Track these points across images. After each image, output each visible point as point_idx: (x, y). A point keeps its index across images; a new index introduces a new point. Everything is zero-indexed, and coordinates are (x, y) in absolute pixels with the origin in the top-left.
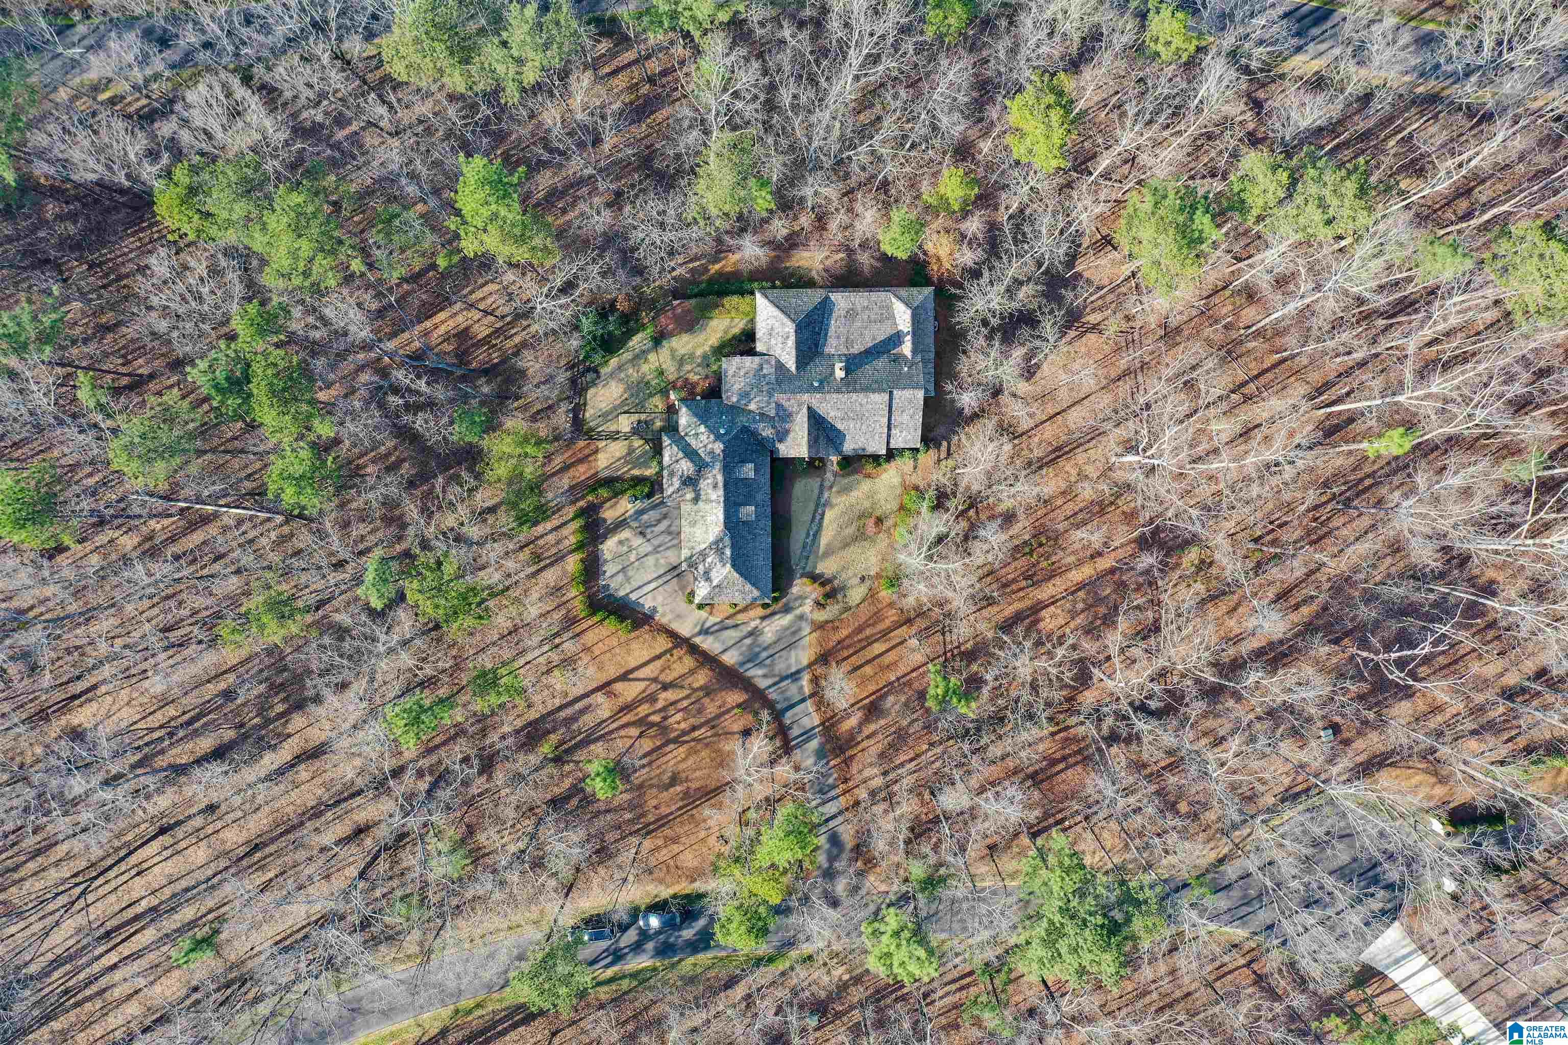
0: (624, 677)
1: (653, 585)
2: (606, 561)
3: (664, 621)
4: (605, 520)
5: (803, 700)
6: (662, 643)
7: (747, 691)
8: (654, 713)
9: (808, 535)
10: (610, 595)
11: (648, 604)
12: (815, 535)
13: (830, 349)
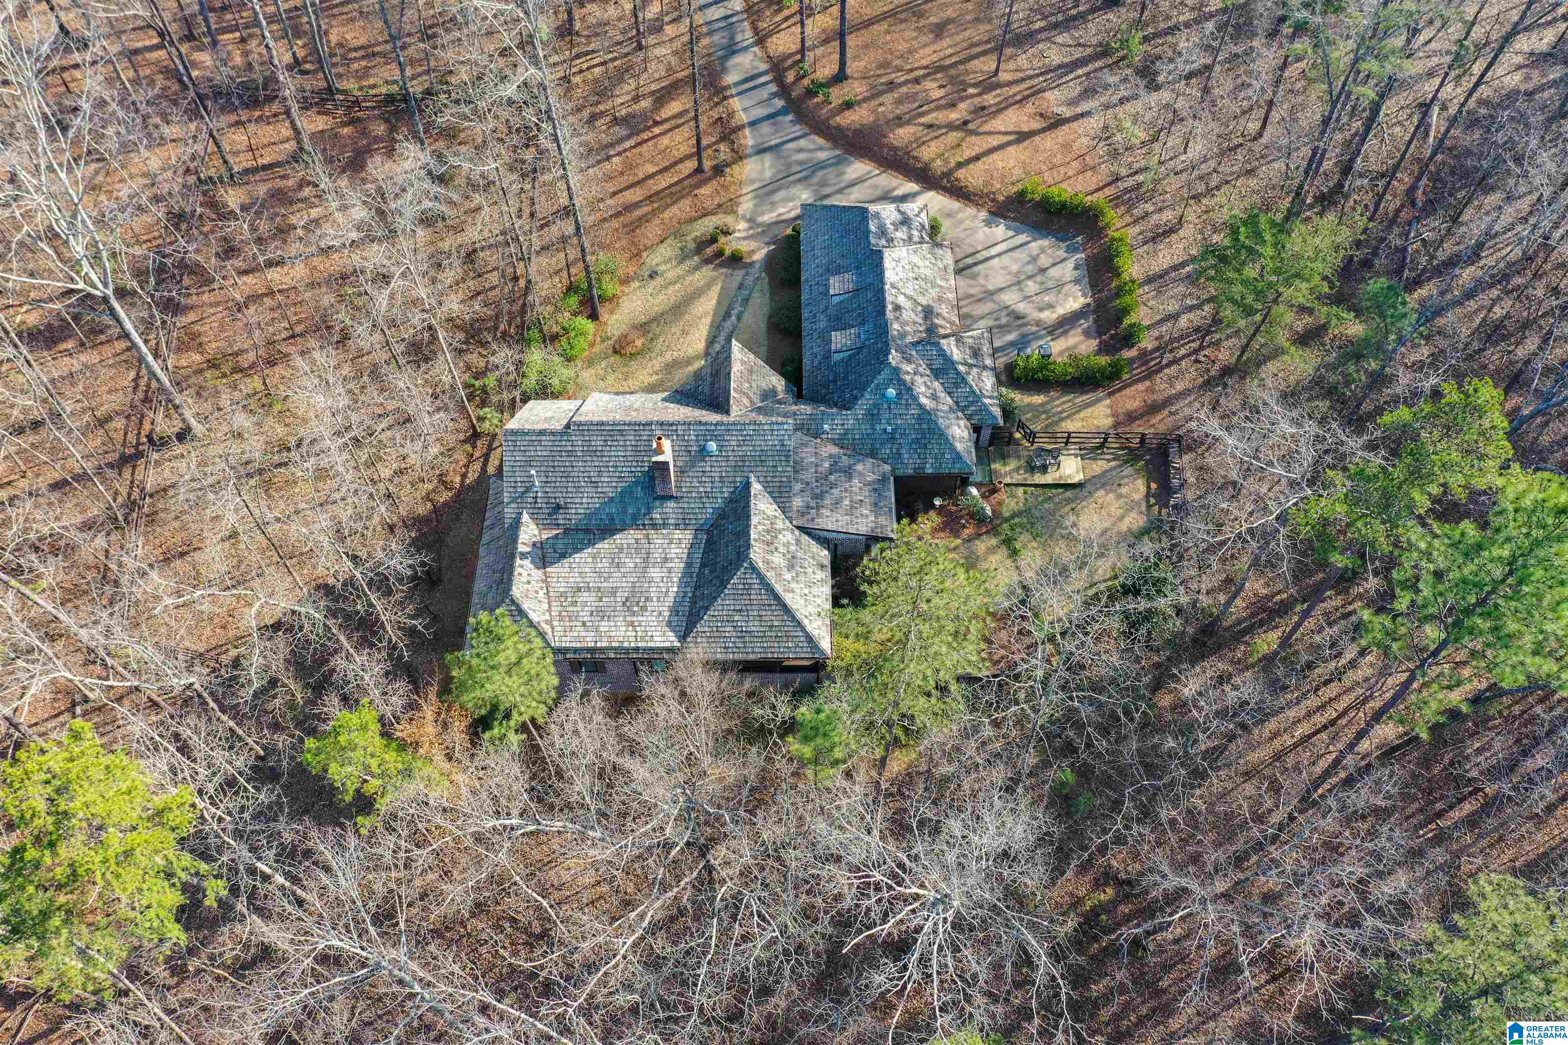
0: (1022, 137)
1: (994, 251)
2: (1077, 281)
3: (971, 211)
4: (1087, 334)
5: (752, 124)
6: (972, 177)
7: (838, 128)
8: (973, 96)
9: (739, 318)
10: (1063, 240)
11: (1000, 230)
12: (727, 315)
13: (685, 537)
